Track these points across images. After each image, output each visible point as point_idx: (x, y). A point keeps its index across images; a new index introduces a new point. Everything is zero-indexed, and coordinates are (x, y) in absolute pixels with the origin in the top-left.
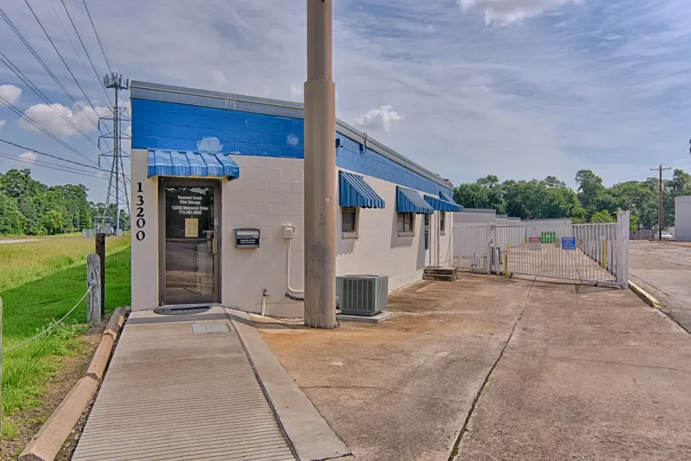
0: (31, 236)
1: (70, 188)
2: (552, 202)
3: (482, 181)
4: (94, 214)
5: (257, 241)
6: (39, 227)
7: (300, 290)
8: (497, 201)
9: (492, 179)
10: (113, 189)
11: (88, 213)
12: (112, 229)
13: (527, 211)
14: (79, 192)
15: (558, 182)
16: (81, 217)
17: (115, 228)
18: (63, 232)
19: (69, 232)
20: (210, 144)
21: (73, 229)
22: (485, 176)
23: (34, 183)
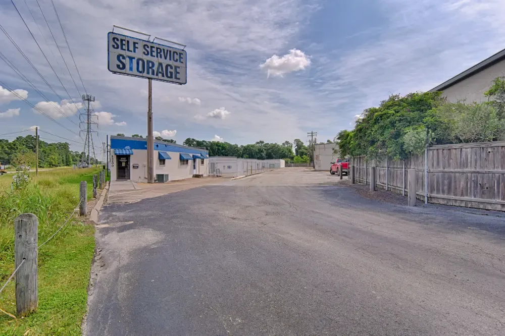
0: (41, 168)
1: (60, 144)
2: (282, 152)
3: (258, 143)
4: (73, 157)
5: (138, 167)
6: (45, 164)
7: (147, 177)
8: (262, 151)
9: (262, 142)
10: (86, 146)
11: (70, 157)
12: (87, 165)
13: (274, 156)
14: (65, 146)
15: (290, 143)
16: (66, 159)
17: (88, 164)
18: (57, 166)
19: (60, 166)
20: (128, 147)
21: (62, 164)
22: (259, 141)
23: (41, 142)
